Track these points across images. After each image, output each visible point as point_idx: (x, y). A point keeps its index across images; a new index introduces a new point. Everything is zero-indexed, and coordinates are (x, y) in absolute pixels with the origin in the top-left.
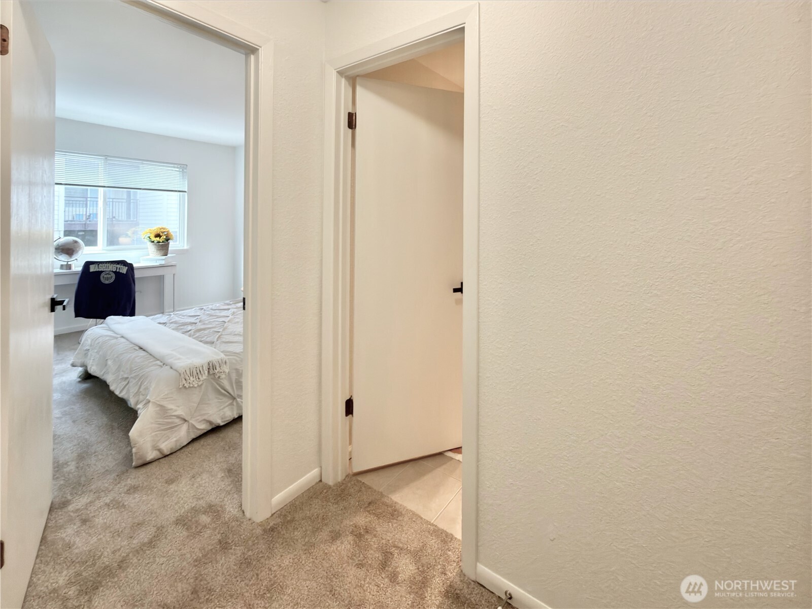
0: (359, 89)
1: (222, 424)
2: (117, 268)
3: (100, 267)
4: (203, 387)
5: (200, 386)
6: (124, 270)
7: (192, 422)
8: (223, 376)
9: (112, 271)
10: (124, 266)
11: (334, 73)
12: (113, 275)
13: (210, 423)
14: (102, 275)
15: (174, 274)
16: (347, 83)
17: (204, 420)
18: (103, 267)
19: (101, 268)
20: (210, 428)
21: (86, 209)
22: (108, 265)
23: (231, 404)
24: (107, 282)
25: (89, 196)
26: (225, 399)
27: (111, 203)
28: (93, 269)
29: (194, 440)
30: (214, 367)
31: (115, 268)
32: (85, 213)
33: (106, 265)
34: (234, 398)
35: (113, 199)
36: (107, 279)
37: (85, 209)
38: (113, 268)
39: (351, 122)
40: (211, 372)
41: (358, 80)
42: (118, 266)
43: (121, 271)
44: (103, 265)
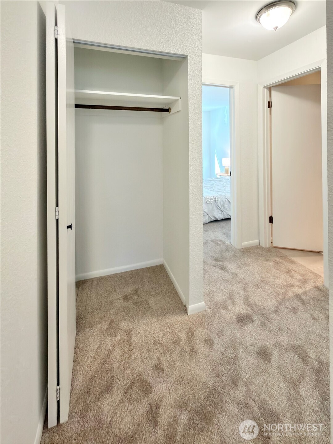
0: (272, 92)
1: (219, 219)
4: (212, 204)
5: (211, 204)
7: (209, 215)
8: (218, 202)
11: (262, 88)
13: (215, 218)
16: (267, 90)
17: (213, 216)
20: (215, 220)
23: (221, 213)
26: (219, 211)
29: (210, 222)
30: (216, 198)
34: (222, 211)
39: (270, 105)
40: (215, 199)
41: (272, 88)
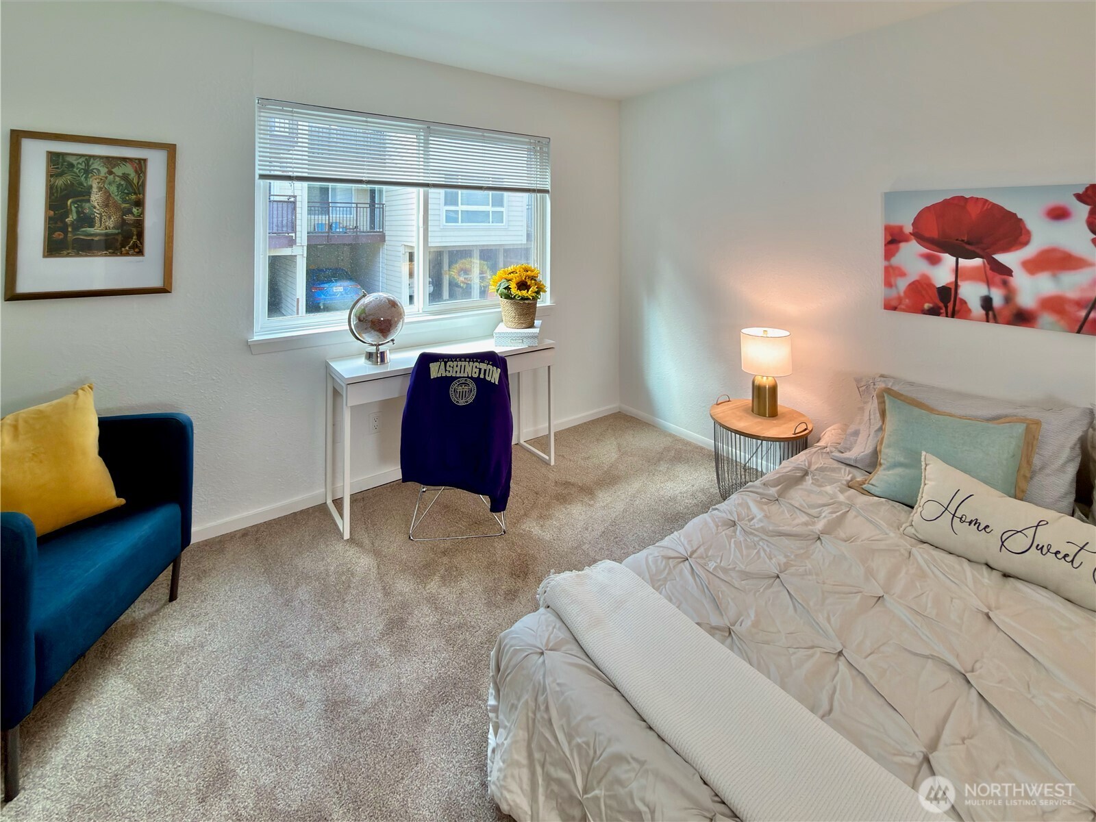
2: (480, 369)
3: (448, 368)
6: (494, 376)
9: (472, 378)
10: (493, 365)
12: (473, 386)
14: (454, 385)
15: (549, 367)
18: (455, 369)
19: (453, 370)
21: (329, 217)
22: (463, 363)
24: (462, 403)
25: (330, 201)
27: (355, 209)
28: (435, 371)
31: (477, 370)
32: (327, 222)
33: (459, 363)
35: (357, 204)
36: (463, 395)
37: (327, 217)
38: (471, 369)
42: (483, 366)
43: (488, 378)
44: (455, 363)
